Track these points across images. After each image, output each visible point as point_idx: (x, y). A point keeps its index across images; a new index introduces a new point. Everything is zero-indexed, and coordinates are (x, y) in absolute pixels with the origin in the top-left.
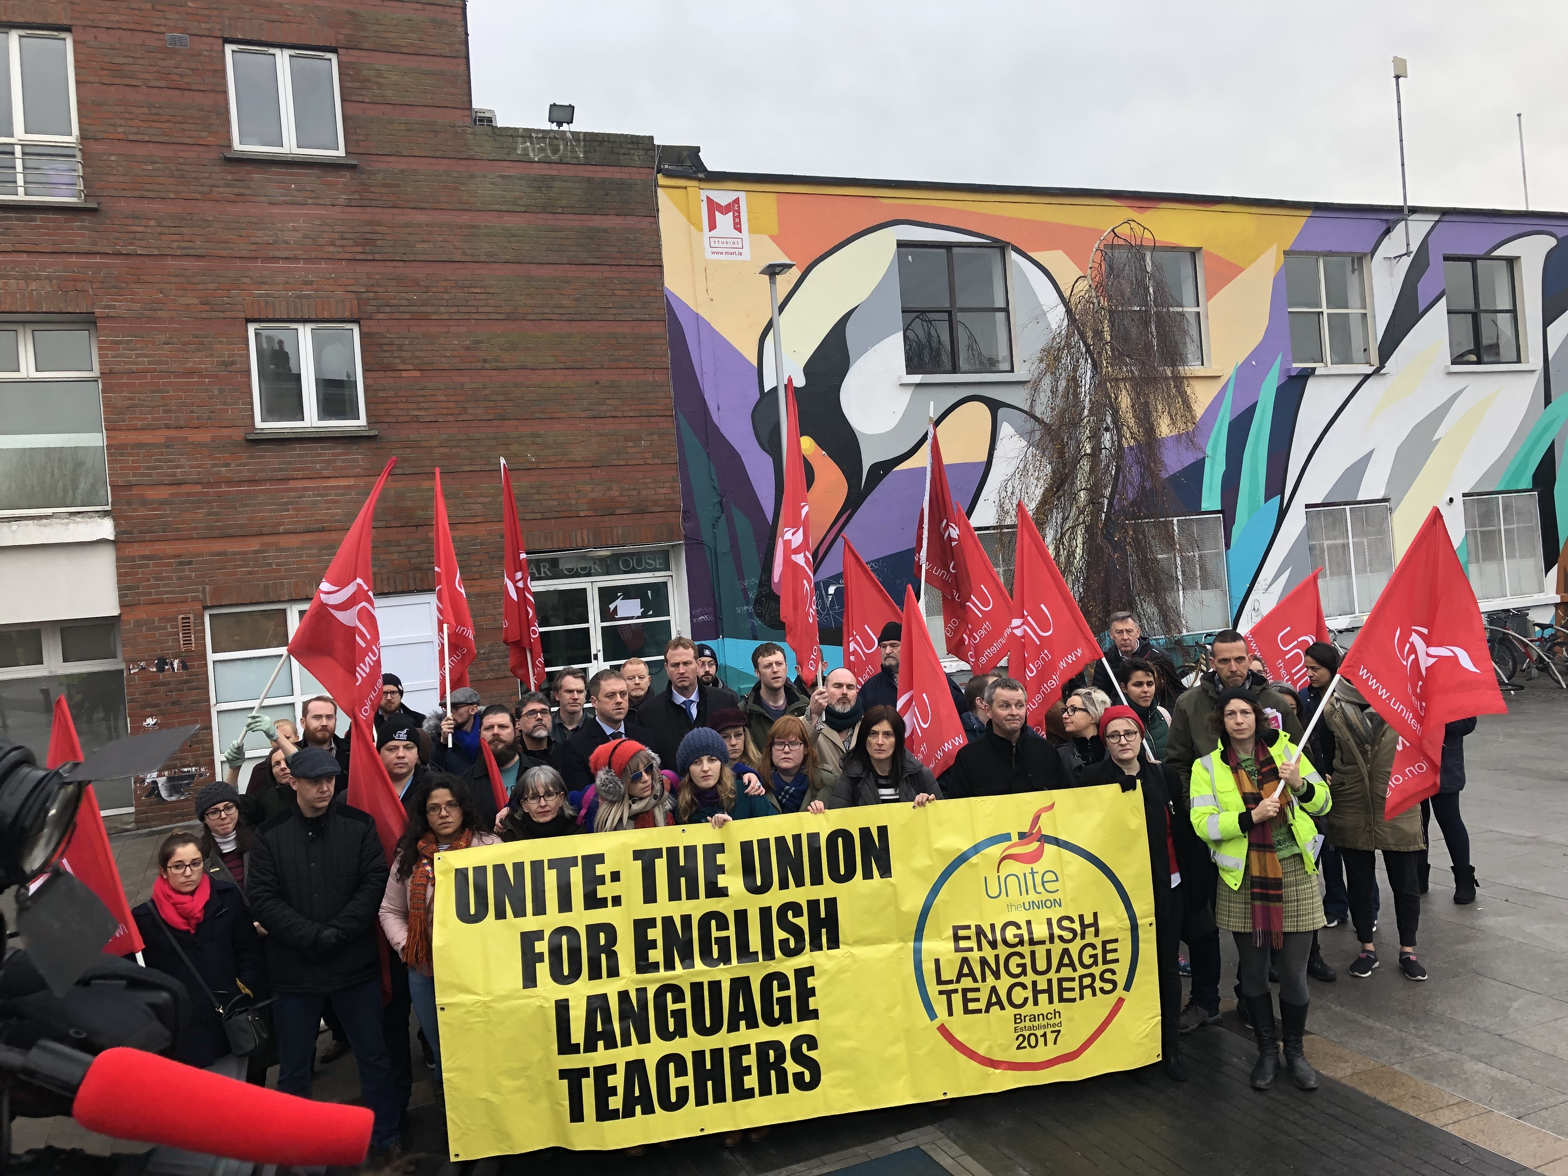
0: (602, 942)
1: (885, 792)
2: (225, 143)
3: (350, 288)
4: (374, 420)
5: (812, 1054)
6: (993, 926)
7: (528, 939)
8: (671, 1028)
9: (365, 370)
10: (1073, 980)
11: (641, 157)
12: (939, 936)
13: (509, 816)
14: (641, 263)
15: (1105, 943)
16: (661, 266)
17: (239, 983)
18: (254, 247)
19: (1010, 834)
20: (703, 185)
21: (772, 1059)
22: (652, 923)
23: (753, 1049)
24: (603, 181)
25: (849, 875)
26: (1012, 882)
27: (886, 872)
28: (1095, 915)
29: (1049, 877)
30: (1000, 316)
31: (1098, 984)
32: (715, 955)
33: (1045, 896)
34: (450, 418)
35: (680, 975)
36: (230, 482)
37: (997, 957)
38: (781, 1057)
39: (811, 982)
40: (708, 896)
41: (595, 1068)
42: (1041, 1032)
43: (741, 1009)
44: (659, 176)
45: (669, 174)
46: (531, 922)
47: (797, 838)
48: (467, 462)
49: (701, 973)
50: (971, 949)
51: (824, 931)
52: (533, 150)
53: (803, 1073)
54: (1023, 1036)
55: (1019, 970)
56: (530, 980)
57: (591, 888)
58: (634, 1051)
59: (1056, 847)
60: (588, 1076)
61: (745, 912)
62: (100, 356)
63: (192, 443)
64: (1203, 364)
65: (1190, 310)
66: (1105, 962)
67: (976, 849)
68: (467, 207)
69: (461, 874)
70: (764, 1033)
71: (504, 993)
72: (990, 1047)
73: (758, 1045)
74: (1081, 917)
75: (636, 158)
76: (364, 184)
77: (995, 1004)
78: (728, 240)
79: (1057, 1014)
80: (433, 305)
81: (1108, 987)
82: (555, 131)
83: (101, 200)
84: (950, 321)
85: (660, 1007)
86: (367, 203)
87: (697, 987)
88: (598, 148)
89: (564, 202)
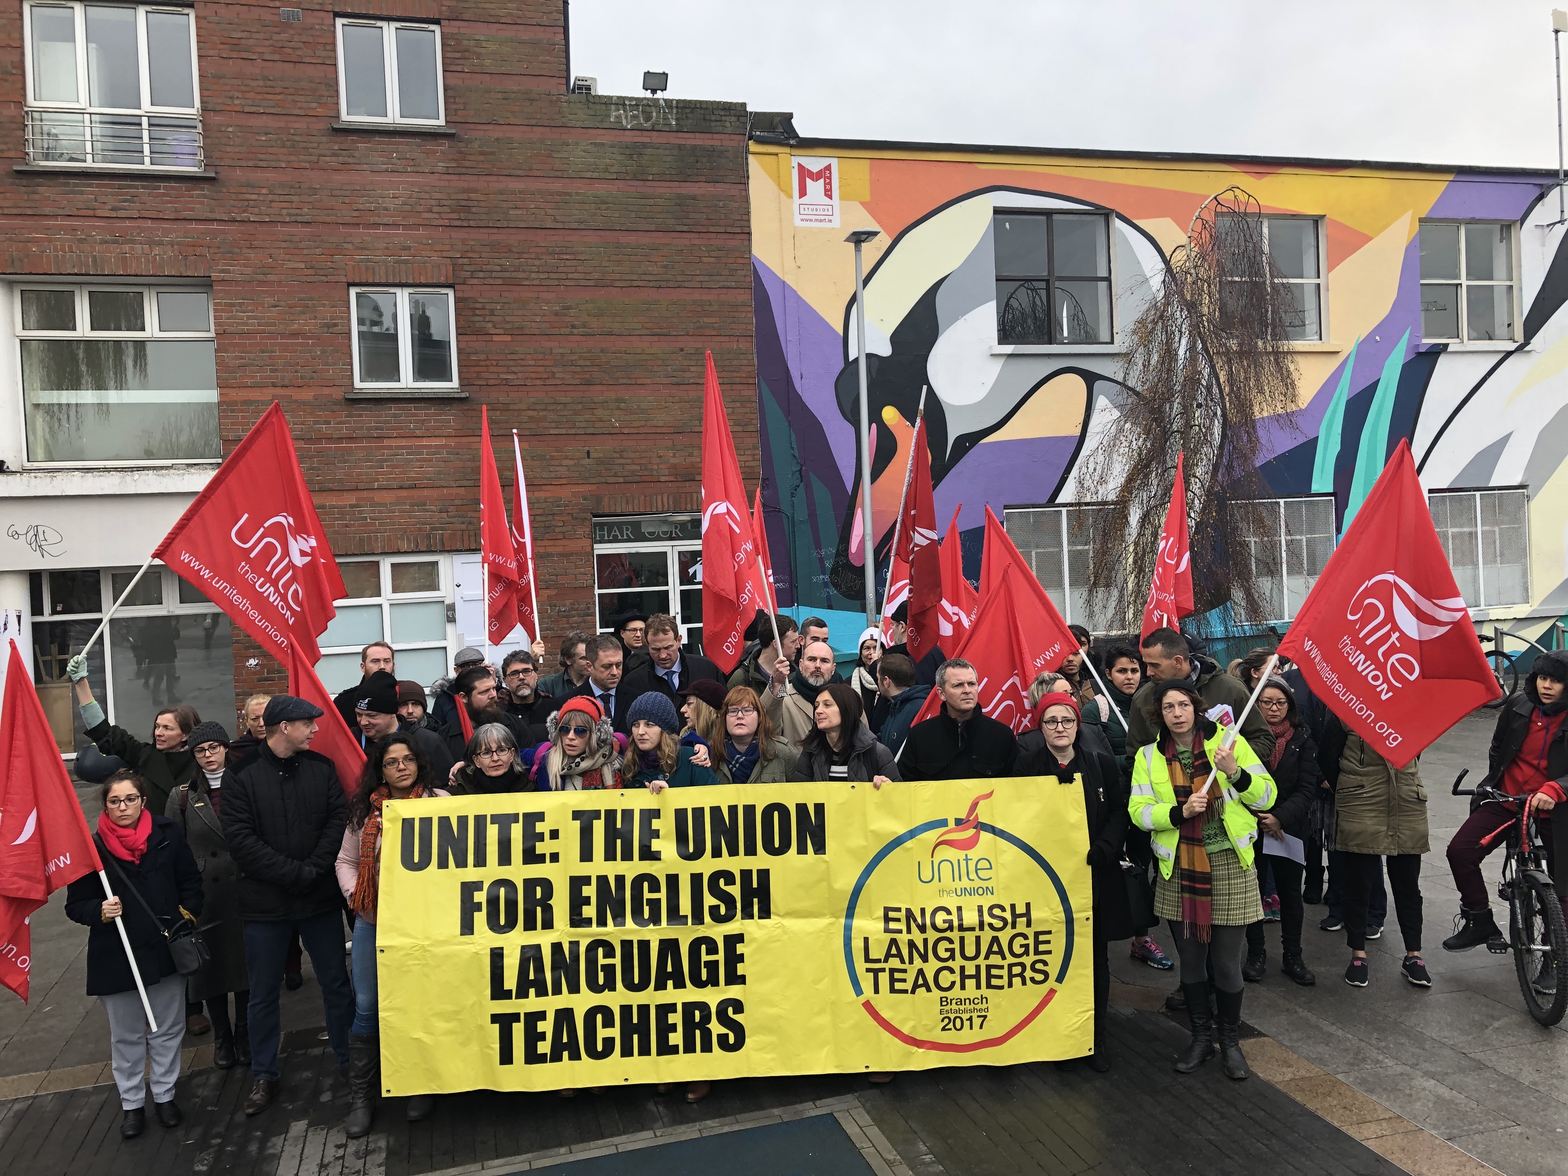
0: (539, 896)
1: (839, 770)
2: (333, 114)
3: (445, 254)
4: (466, 382)
5: (738, 1017)
6: (923, 911)
7: (468, 889)
8: (601, 981)
9: (458, 334)
10: (1002, 967)
11: (733, 124)
12: (870, 915)
13: (462, 770)
14: (729, 230)
15: (1037, 934)
16: (749, 234)
17: (182, 909)
18: (356, 214)
19: (946, 820)
20: (794, 152)
21: (697, 1019)
22: (587, 880)
23: (679, 1008)
24: (694, 148)
25: (784, 848)
26: (946, 868)
27: (820, 848)
28: (1028, 905)
29: (983, 864)
30: (1103, 285)
31: (1029, 974)
32: (646, 915)
33: (978, 883)
34: (538, 382)
35: (611, 932)
36: (330, 439)
37: (925, 941)
38: (706, 1018)
39: (740, 949)
40: (641, 858)
41: (525, 1014)
42: (967, 1016)
43: (669, 969)
44: (751, 142)
45: (760, 141)
46: (471, 873)
47: (733, 809)
48: (553, 425)
49: (631, 930)
50: (900, 931)
51: (756, 900)
52: (626, 117)
53: (727, 1035)
54: (949, 1018)
55: (948, 954)
56: (467, 927)
57: (530, 844)
58: (564, 1000)
59: (992, 835)
60: (519, 1021)
61: (676, 877)
62: (216, 318)
63: (296, 401)
64: (1321, 339)
65: (1309, 281)
66: (1037, 952)
67: (912, 834)
68: (559, 174)
69: (407, 824)
70: (691, 994)
71: (441, 938)
72: (914, 1027)
73: (685, 1005)
74: (1013, 907)
75: (728, 124)
76: (461, 153)
77: (921, 986)
78: (818, 207)
79: (984, 1000)
80: (524, 271)
81: (1039, 977)
82: (648, 99)
83: (219, 169)
84: (1048, 289)
85: (592, 962)
86: (463, 170)
87: (627, 945)
88: (690, 115)
89: (655, 170)
